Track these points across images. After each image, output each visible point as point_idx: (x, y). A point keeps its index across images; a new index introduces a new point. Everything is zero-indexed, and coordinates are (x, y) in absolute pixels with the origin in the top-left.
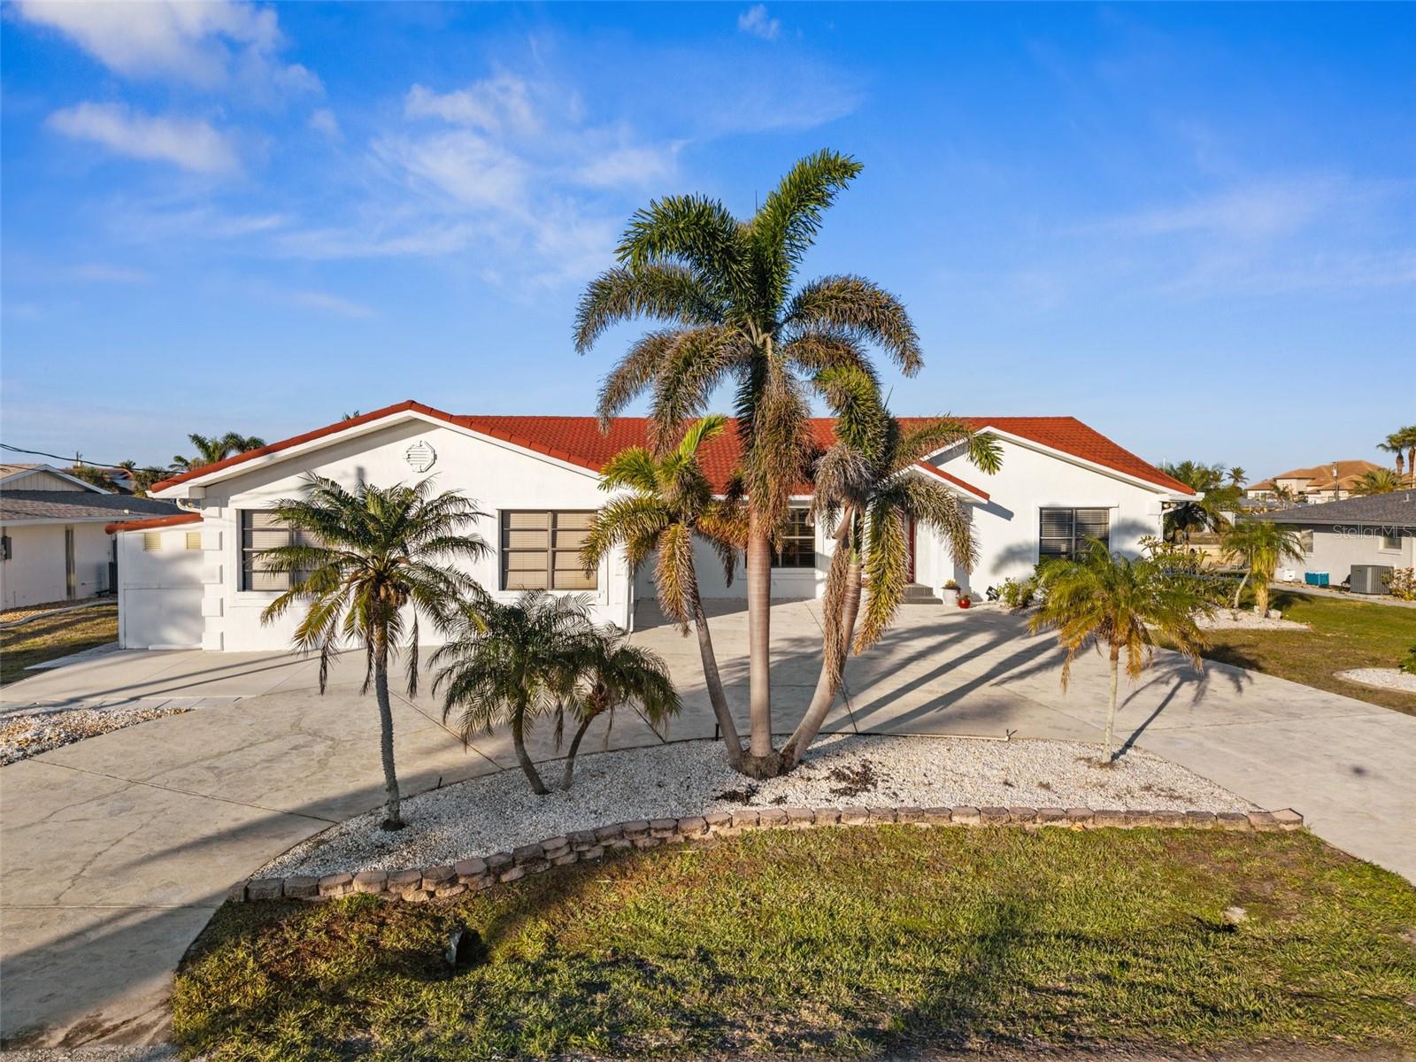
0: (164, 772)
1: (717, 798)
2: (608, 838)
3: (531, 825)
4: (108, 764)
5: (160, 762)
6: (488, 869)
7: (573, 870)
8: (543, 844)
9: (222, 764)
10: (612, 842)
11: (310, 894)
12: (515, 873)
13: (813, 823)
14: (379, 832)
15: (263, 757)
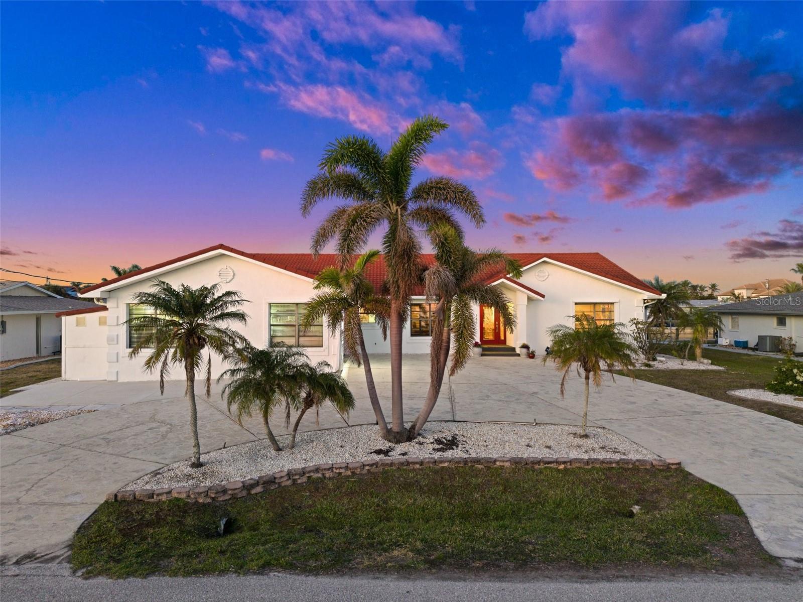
0: (79, 441)
1: (371, 453)
2: (309, 472)
3: (270, 466)
4: (51, 437)
5: (78, 436)
6: (244, 486)
7: (290, 488)
8: (274, 475)
9: (110, 437)
10: (312, 474)
11: (149, 498)
12: (259, 489)
13: (421, 465)
14: (189, 469)
15: (133, 434)
